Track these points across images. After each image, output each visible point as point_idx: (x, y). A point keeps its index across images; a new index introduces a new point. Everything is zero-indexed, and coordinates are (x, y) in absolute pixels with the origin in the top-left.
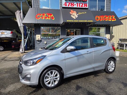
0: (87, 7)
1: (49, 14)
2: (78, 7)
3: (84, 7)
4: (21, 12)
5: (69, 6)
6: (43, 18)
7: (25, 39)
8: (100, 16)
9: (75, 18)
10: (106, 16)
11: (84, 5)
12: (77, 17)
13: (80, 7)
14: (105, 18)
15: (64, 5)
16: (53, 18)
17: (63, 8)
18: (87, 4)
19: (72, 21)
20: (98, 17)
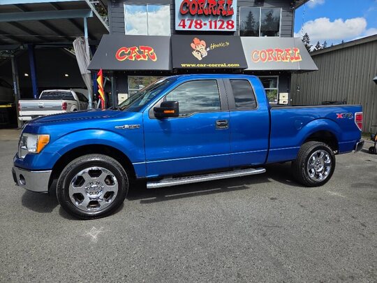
0: (234, 29)
1: (144, 49)
2: (213, 29)
3: (226, 30)
5: (190, 27)
6: (132, 58)
7: (96, 102)
8: (263, 52)
11: (225, 24)
12: (205, 54)
13: (217, 30)
14: (275, 54)
15: (179, 25)
16: (153, 57)
17: (177, 32)
18: (233, 22)
19: (193, 65)
20: (258, 52)
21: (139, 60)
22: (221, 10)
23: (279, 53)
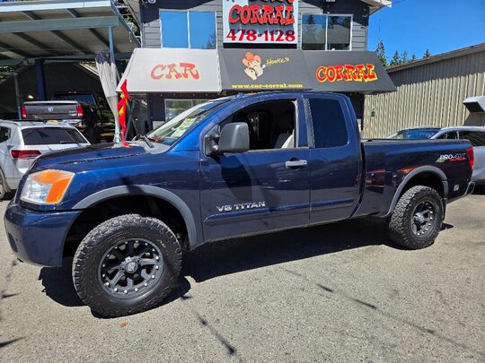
0: (295, 42)
1: (186, 66)
2: (269, 42)
3: (285, 42)
5: (241, 39)
8: (331, 69)
9: (254, 78)
10: (349, 67)
12: (260, 72)
13: (275, 42)
14: (345, 71)
15: (228, 37)
16: (197, 77)
17: (227, 46)
18: (293, 33)
19: (247, 87)
20: (325, 70)
22: (279, 18)
23: (350, 70)
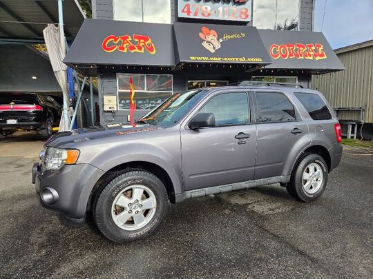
1: (140, 38)
3: (239, 19)
4: (59, 30)
5: (196, 14)
6: (123, 49)
8: (284, 47)
12: (218, 46)
14: (296, 50)
15: (183, 11)
16: (151, 49)
17: (181, 20)
18: (247, 11)
20: (277, 47)
21: (132, 51)
23: (301, 49)
